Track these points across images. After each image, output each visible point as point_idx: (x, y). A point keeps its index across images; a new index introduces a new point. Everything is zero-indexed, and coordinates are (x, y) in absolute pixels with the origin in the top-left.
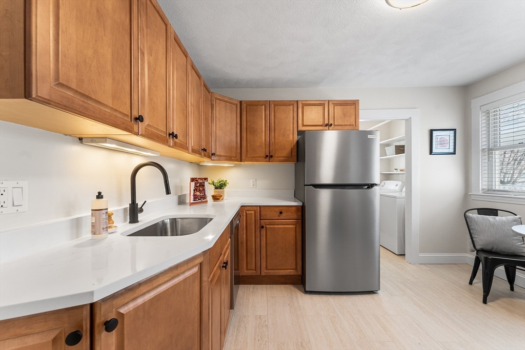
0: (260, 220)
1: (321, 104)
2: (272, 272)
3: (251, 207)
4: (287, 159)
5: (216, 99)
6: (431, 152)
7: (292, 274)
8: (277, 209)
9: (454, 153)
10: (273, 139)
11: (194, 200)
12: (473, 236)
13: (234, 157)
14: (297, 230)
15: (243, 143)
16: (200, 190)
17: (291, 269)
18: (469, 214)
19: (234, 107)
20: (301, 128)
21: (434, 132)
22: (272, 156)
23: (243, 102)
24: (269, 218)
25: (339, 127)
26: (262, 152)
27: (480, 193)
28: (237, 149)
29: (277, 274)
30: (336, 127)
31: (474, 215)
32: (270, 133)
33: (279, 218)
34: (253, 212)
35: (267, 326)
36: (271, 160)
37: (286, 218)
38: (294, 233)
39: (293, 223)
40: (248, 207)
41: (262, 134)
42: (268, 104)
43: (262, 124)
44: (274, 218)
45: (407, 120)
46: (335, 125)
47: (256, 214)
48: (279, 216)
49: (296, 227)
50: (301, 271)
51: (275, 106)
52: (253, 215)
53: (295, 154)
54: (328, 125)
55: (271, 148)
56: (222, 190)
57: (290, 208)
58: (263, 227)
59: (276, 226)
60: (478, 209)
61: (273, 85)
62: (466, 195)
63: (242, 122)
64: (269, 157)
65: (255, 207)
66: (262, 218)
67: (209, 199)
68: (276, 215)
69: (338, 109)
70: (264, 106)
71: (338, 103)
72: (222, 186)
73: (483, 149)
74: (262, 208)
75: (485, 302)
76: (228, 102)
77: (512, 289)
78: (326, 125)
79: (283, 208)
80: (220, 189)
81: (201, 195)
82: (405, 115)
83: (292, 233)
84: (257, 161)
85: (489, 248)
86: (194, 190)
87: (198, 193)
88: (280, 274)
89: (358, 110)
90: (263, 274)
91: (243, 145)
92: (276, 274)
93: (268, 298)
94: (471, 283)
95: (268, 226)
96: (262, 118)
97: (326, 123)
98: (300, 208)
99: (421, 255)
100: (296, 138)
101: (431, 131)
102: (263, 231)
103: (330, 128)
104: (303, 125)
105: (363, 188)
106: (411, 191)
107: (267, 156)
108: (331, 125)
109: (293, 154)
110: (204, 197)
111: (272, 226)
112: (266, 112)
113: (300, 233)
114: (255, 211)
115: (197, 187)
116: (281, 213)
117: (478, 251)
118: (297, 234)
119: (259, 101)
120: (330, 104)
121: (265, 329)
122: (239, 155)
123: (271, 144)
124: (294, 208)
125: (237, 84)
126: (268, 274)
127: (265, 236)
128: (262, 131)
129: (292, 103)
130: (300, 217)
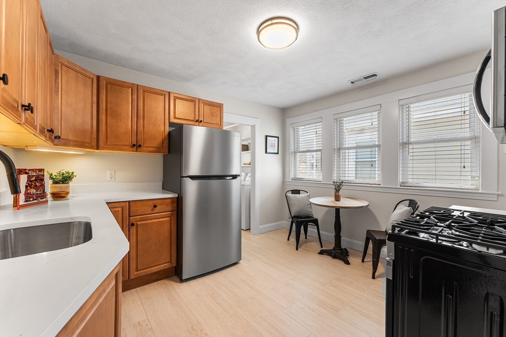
0: (129, 217)
1: (192, 100)
2: (143, 272)
3: (118, 204)
4: (158, 150)
5: (62, 64)
6: (266, 152)
7: (167, 267)
8: (150, 203)
9: (278, 154)
10: (142, 128)
11: (26, 201)
12: (290, 208)
13: (88, 143)
14: (172, 222)
15: (100, 127)
16: (36, 186)
17: (166, 263)
18: (288, 194)
19: (90, 81)
20: (173, 120)
21: (268, 137)
22: (140, 146)
23: (101, 79)
24: (141, 214)
25: (208, 125)
26: (128, 141)
27: (291, 180)
28: (92, 133)
29: (150, 273)
30: (205, 124)
31: (290, 194)
32: (139, 120)
33: (153, 212)
34: (120, 209)
35: (151, 329)
36: (138, 150)
37: (160, 212)
38: (169, 226)
39: (168, 215)
40: (113, 204)
41: (128, 120)
42: (136, 88)
43: (127, 109)
44: (147, 213)
45: (252, 126)
46: (204, 122)
47: (124, 211)
48: (152, 210)
49: (171, 219)
50: (176, 262)
51: (144, 92)
52: (120, 212)
53: (166, 145)
54: (198, 122)
55: (139, 136)
56: (66, 185)
57: (165, 201)
58: (133, 225)
59: (149, 222)
60: (291, 191)
61: (140, 68)
62: (284, 182)
63: (101, 102)
64: (136, 146)
65: (123, 204)
66: (131, 215)
67: (49, 197)
68: (149, 210)
69: (207, 108)
70: (130, 89)
71: (207, 103)
72: (66, 180)
73: (292, 152)
74: (131, 204)
75: (297, 249)
76: (81, 73)
77: (306, 238)
78: (197, 121)
79: (157, 201)
80: (63, 183)
81: (38, 192)
82: (251, 122)
83: (167, 226)
84: (121, 150)
85: (297, 215)
86: (26, 187)
87: (33, 191)
88: (153, 271)
89: (223, 112)
90: (132, 277)
91: (101, 129)
92: (148, 273)
93: (143, 301)
94: (288, 240)
95: (139, 223)
96: (128, 103)
97: (196, 119)
98: (176, 200)
99: (261, 227)
100: (168, 129)
101: (266, 136)
102: (133, 230)
103: (200, 124)
104: (175, 118)
105: (225, 179)
106: (255, 180)
107: (134, 145)
108: (201, 121)
109: (164, 145)
110: (43, 195)
111: (144, 222)
112: (133, 96)
113: (175, 225)
114: (122, 207)
115: (31, 181)
116: (155, 206)
117: (292, 218)
118: (172, 225)
119: (124, 82)
120: (200, 102)
121: (149, 333)
122: (95, 141)
123: (139, 133)
124: (169, 200)
125: (90, 53)
126: (139, 275)
127: (135, 234)
128: (128, 117)
129: (164, 93)
130: (176, 209)
